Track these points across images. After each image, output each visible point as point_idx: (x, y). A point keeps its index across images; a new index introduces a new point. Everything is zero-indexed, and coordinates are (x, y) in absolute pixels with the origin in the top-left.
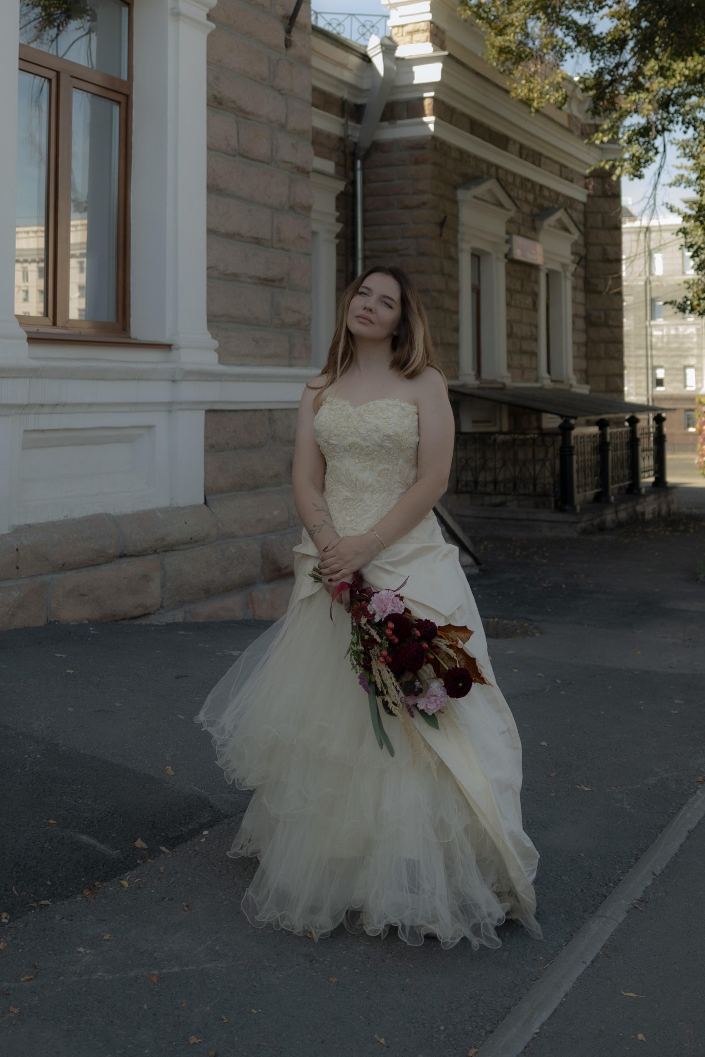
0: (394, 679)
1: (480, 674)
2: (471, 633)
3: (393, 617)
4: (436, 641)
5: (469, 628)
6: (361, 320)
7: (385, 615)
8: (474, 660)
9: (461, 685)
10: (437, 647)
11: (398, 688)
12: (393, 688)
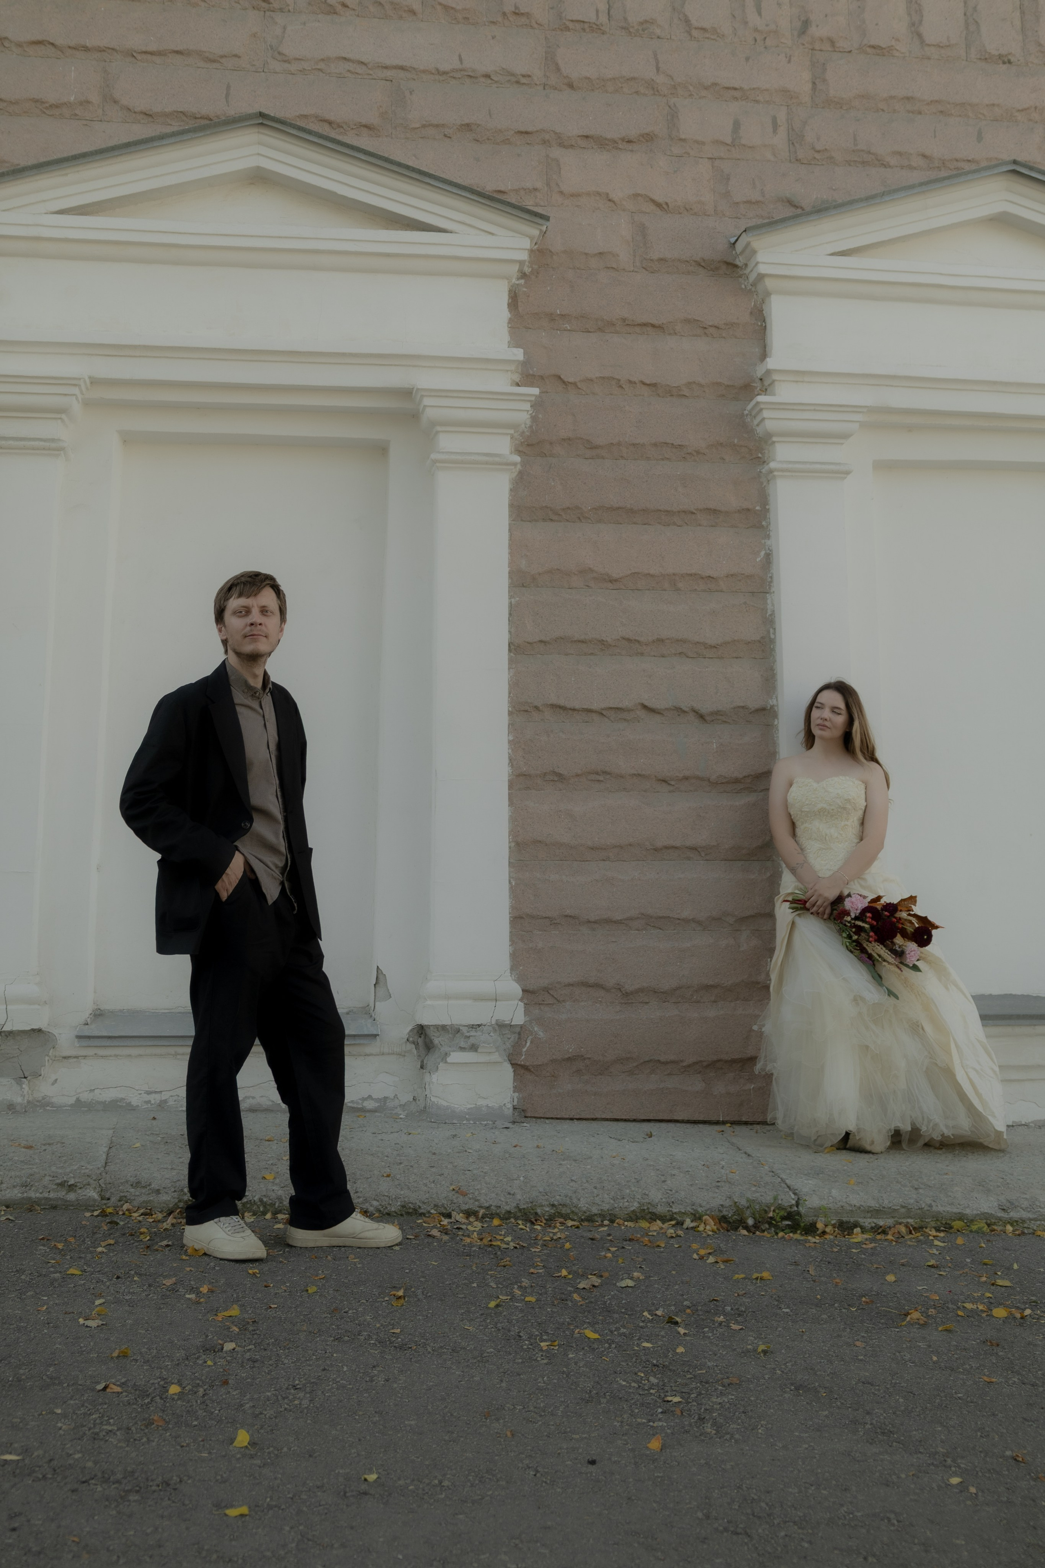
0: (884, 949)
1: (934, 925)
2: (916, 897)
3: (865, 910)
4: (898, 915)
5: (913, 895)
6: (820, 727)
7: (859, 911)
8: (926, 918)
9: (925, 937)
10: (900, 919)
11: (889, 953)
12: (886, 954)
